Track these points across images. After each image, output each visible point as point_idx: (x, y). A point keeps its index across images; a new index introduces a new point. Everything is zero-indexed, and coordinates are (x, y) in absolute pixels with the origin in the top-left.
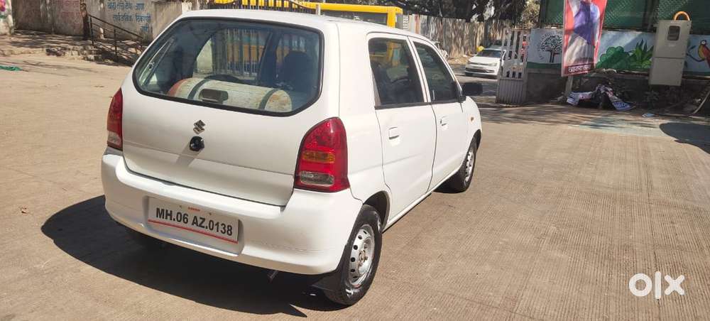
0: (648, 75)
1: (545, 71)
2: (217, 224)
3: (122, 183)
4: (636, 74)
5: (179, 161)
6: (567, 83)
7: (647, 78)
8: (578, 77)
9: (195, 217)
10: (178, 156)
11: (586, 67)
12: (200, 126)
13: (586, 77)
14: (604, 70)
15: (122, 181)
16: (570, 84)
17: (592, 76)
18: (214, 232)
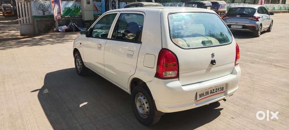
0: (82, 17)
1: (43, 19)
2: (219, 89)
3: (185, 91)
4: (77, 17)
5: (206, 72)
6: (56, 23)
7: (82, 18)
8: (59, 20)
9: (211, 91)
10: (206, 70)
11: (60, 16)
12: (213, 55)
13: (60, 20)
14: (66, 17)
15: (185, 90)
16: (57, 24)
17: (63, 19)
18: (218, 92)
